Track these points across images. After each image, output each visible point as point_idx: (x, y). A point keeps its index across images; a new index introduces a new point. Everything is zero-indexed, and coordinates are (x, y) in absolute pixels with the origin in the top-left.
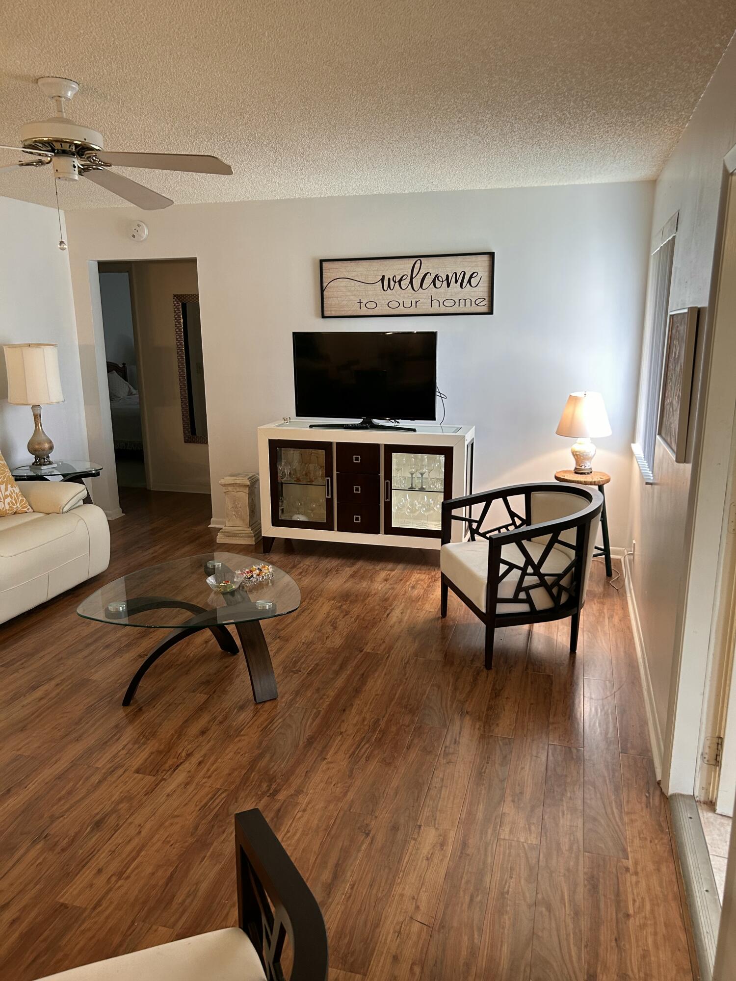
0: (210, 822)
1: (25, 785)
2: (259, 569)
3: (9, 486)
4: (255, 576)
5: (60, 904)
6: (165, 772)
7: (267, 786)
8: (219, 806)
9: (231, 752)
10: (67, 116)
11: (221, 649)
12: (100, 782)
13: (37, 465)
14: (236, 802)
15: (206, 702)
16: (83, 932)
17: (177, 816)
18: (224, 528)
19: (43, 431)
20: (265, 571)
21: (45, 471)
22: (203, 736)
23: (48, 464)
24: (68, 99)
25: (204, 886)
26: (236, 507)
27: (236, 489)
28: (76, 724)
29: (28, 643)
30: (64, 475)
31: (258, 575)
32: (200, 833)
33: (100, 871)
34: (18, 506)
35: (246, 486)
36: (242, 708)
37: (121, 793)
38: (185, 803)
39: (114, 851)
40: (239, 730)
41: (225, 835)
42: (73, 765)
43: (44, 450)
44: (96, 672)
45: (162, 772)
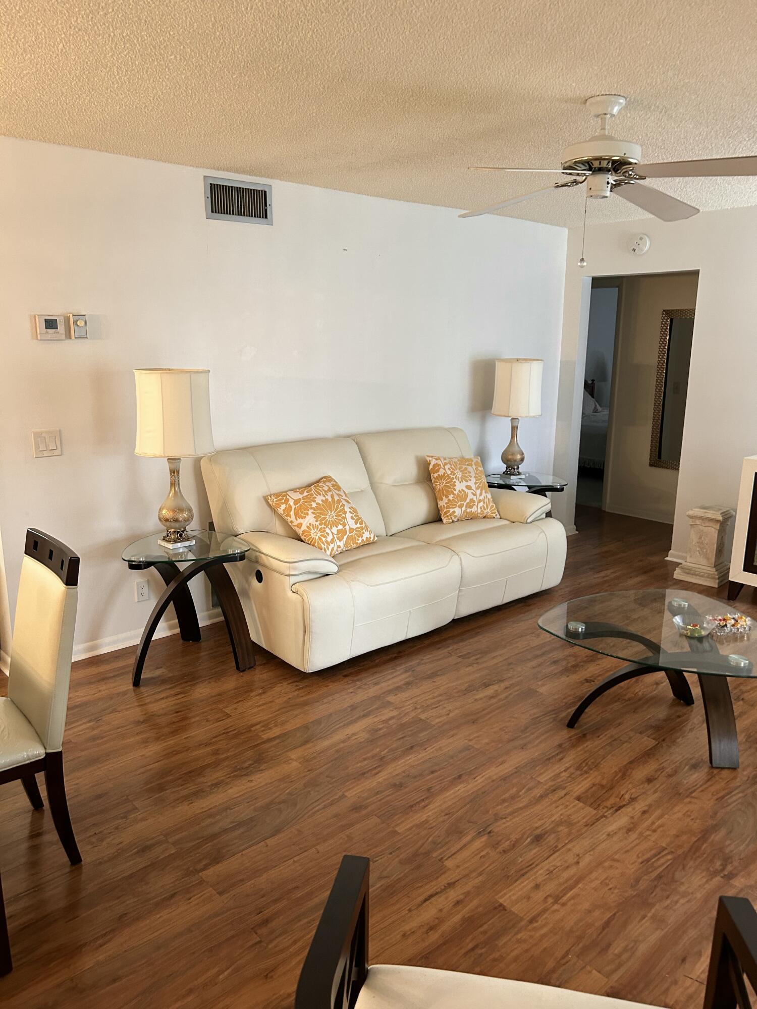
0: (653, 881)
1: (475, 776)
2: (734, 618)
3: (484, 491)
4: (728, 626)
5: (498, 904)
6: (606, 809)
7: (722, 865)
8: (665, 866)
9: (679, 811)
10: (609, 133)
11: (673, 695)
12: (541, 797)
13: (507, 474)
14: (684, 869)
15: (655, 748)
16: (519, 941)
17: (617, 861)
18: (684, 563)
19: (517, 443)
20: (741, 622)
21: (515, 481)
22: (648, 784)
23: (517, 475)
24: (613, 115)
25: (643, 948)
26: (702, 543)
27: (704, 523)
28: (522, 731)
29: (483, 640)
30: (529, 487)
31: (733, 626)
32: (642, 888)
33: (537, 886)
34: (488, 511)
35: (717, 521)
36: (695, 767)
37: (561, 815)
38: (626, 849)
39: (552, 872)
40: (690, 791)
41: (669, 901)
42: (517, 771)
43: (515, 461)
44: (543, 685)
45: (603, 808)
